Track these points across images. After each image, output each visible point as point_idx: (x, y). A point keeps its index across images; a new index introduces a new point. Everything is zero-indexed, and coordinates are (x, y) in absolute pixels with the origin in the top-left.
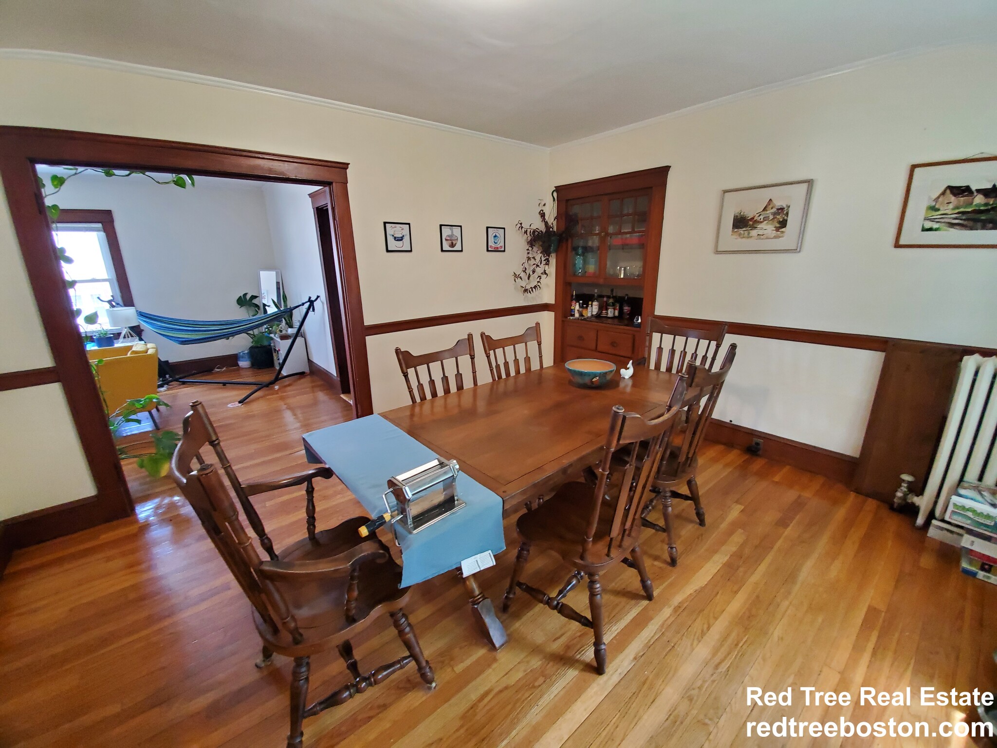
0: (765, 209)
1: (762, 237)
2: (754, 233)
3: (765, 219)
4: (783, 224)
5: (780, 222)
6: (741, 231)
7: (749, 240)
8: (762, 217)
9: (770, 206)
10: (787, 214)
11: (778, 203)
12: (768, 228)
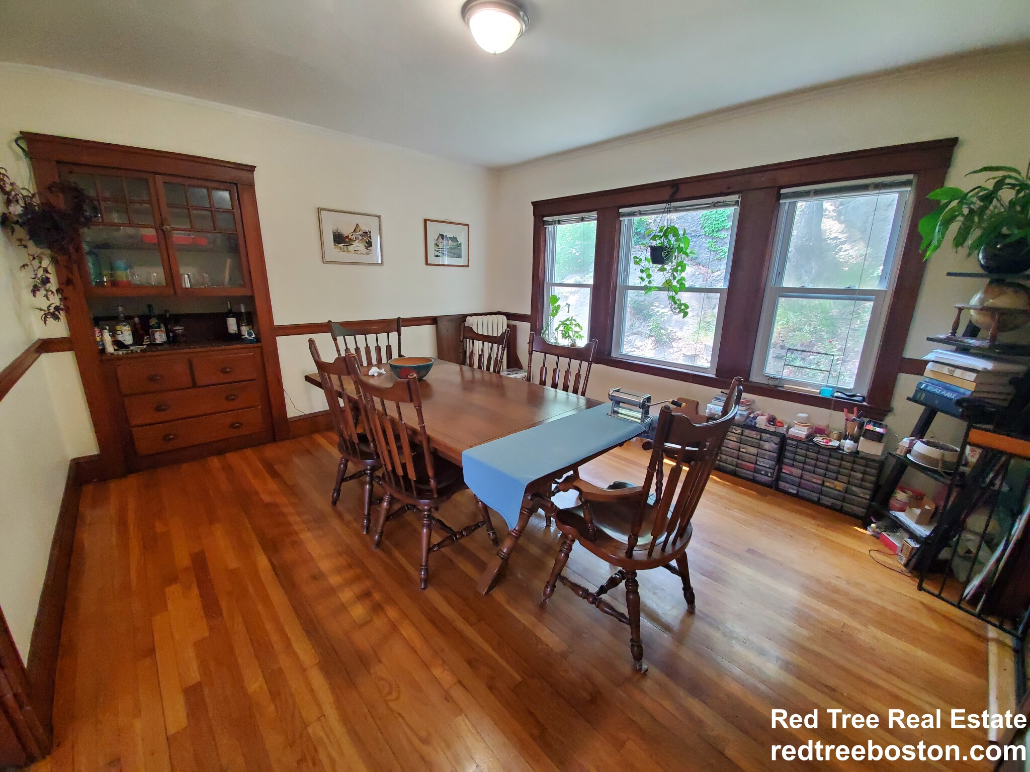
0: (355, 231)
1: (358, 252)
2: (351, 248)
3: (357, 238)
4: (369, 244)
5: (367, 242)
6: (341, 246)
7: (349, 254)
8: (354, 237)
9: (358, 229)
10: (370, 237)
11: (364, 228)
12: (360, 246)
